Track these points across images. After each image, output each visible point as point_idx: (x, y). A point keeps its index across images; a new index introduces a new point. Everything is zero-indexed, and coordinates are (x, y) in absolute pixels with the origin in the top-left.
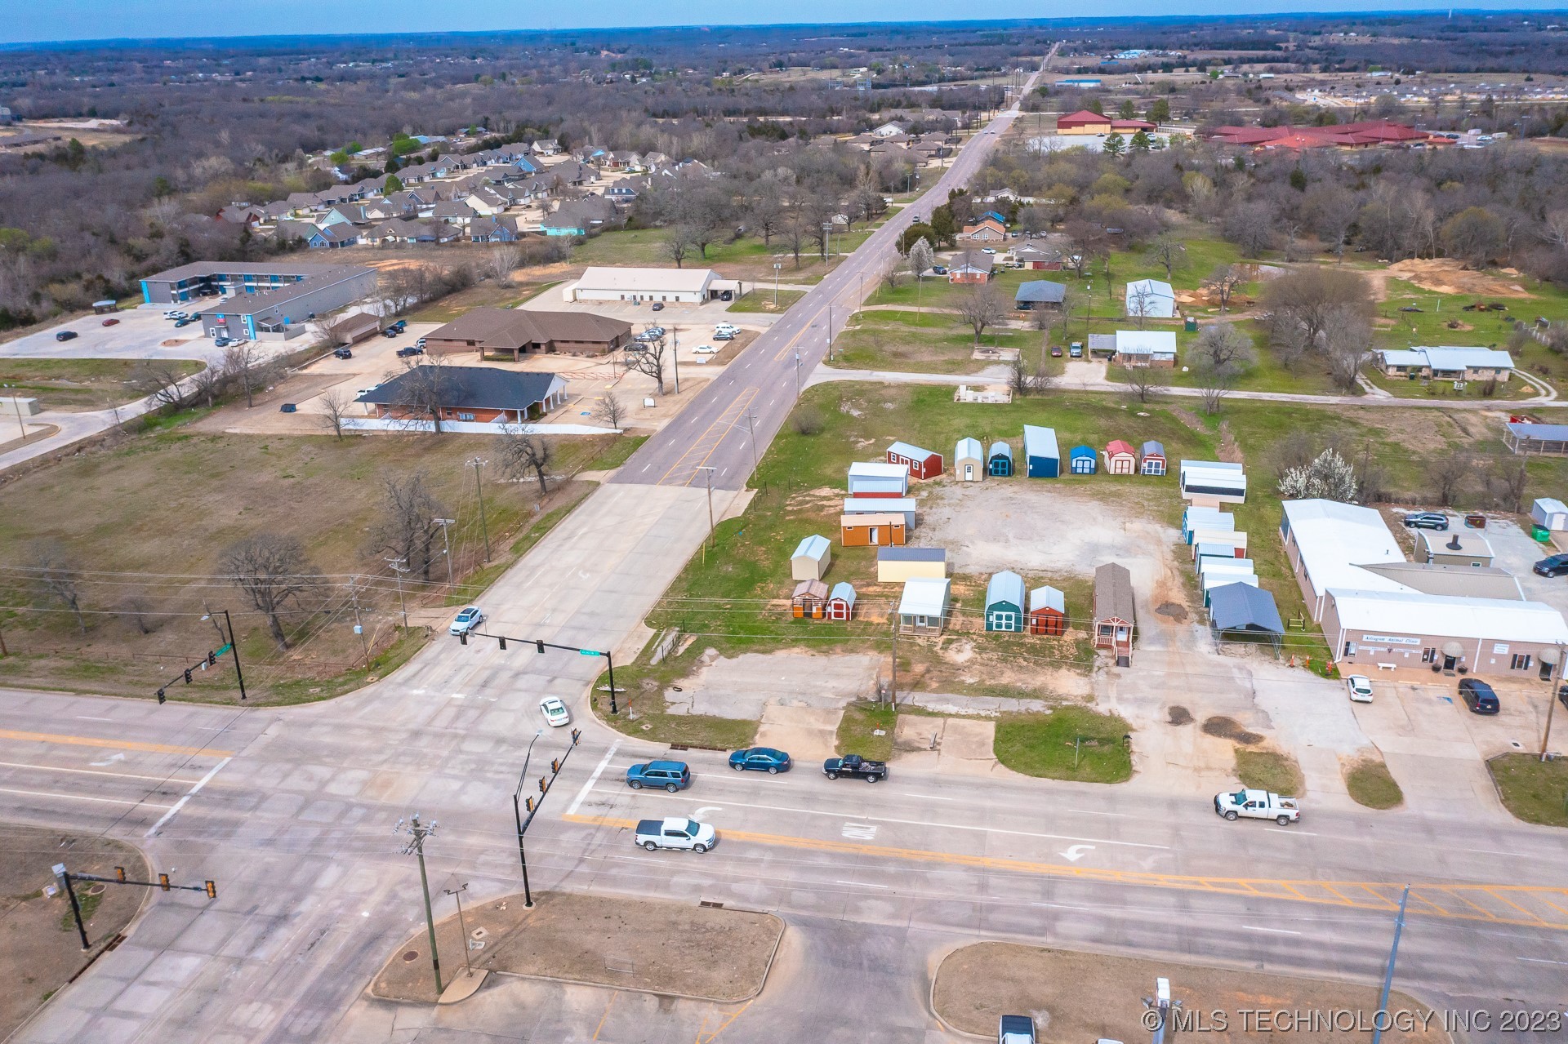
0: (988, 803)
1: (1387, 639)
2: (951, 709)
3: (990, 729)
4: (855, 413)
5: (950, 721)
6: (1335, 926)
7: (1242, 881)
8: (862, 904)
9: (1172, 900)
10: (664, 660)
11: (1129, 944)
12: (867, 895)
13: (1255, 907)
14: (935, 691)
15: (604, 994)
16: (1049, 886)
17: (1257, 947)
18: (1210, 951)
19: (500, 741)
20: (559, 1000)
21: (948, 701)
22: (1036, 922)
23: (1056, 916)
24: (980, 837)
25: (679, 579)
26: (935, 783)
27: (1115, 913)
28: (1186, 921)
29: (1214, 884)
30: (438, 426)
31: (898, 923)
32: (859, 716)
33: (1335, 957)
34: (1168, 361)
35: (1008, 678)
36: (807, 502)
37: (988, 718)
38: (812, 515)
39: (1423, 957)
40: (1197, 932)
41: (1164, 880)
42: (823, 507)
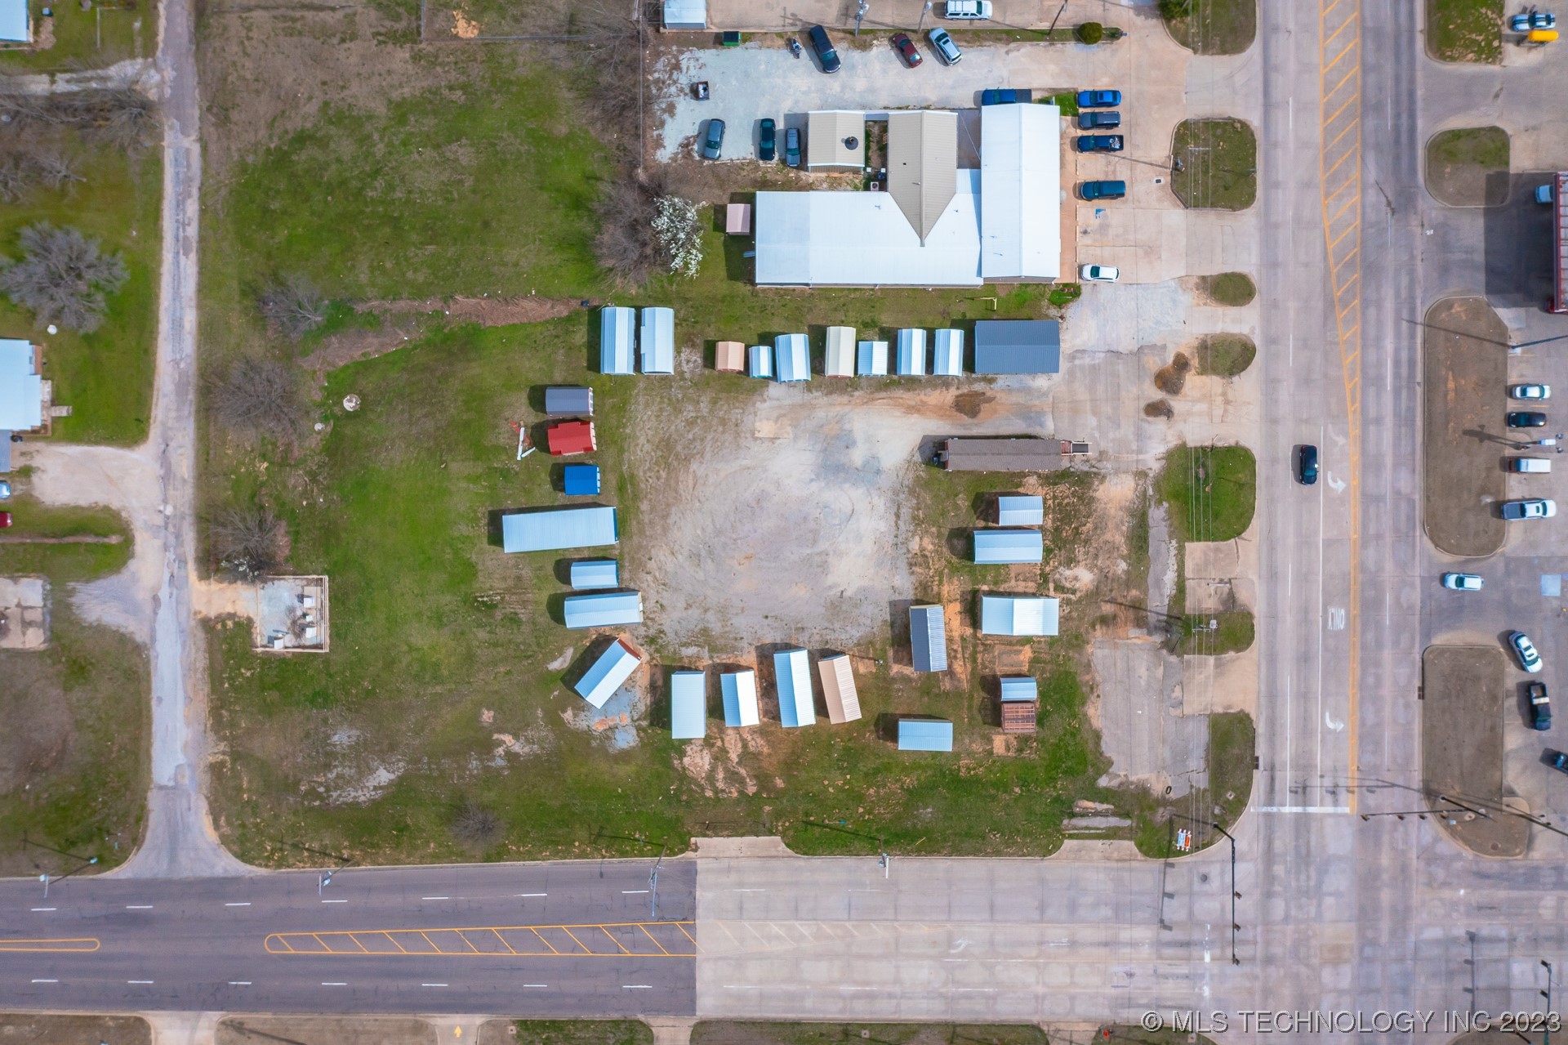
0: (1291, 540)
2: (1170, 577)
3: (1196, 550)
5: (1188, 573)
6: (1379, 339)
7: (1348, 386)
8: (1405, 605)
9: (1372, 428)
10: (1127, 815)
11: (1413, 453)
12: (1397, 601)
13: (1371, 380)
14: (1146, 592)
16: (1369, 499)
17: (1404, 383)
18: (1411, 410)
21: (1159, 583)
22: (1404, 506)
23: (1397, 493)
24: (1328, 543)
26: (1272, 576)
27: (1389, 461)
28: (1389, 421)
29: (1353, 403)
31: (1418, 582)
33: (1405, 343)
35: (1117, 536)
36: (732, 774)
37: (1181, 550)
39: (1397, 295)
40: (1397, 414)
41: (1356, 431)
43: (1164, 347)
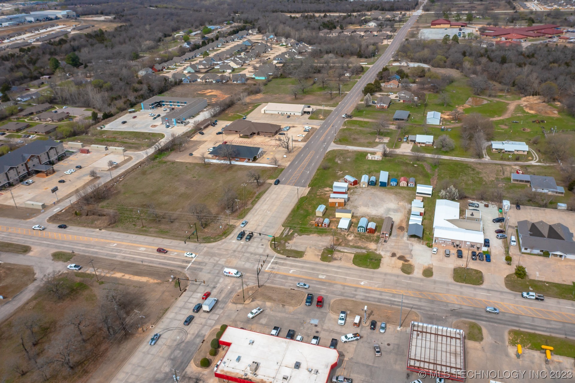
0: (349, 272)
1: (444, 240)
2: (346, 251)
3: (353, 256)
4: (339, 162)
5: (345, 254)
6: (408, 299)
7: (393, 290)
8: (321, 290)
9: (379, 293)
10: (286, 236)
11: (368, 300)
12: (322, 289)
13: (394, 295)
14: (343, 246)
15: (273, 304)
16: (356, 289)
17: (392, 302)
18: (383, 302)
19: (252, 253)
20: (265, 304)
21: (345, 249)
22: (352, 296)
23: (356, 295)
24: (345, 279)
25: (290, 214)
26: (339, 267)
27: (367, 295)
28: (380, 297)
29: (388, 291)
30: (230, 162)
31: (327, 294)
32: (326, 251)
33: (405, 305)
34: (430, 145)
35: (360, 244)
36: (323, 192)
37: (353, 253)
38: (323, 196)
39: (422, 306)
40: (382, 299)
41: (378, 289)
42: (326, 194)
43: (412, 259)
